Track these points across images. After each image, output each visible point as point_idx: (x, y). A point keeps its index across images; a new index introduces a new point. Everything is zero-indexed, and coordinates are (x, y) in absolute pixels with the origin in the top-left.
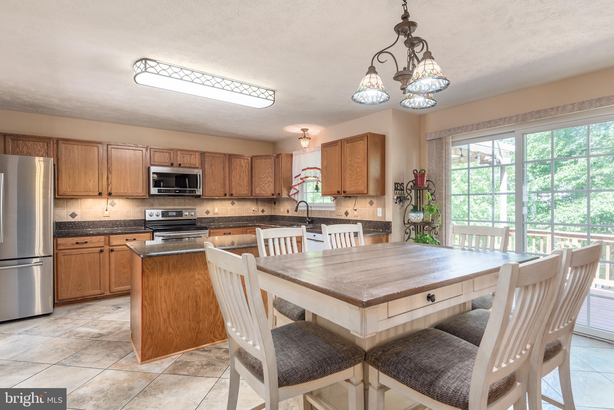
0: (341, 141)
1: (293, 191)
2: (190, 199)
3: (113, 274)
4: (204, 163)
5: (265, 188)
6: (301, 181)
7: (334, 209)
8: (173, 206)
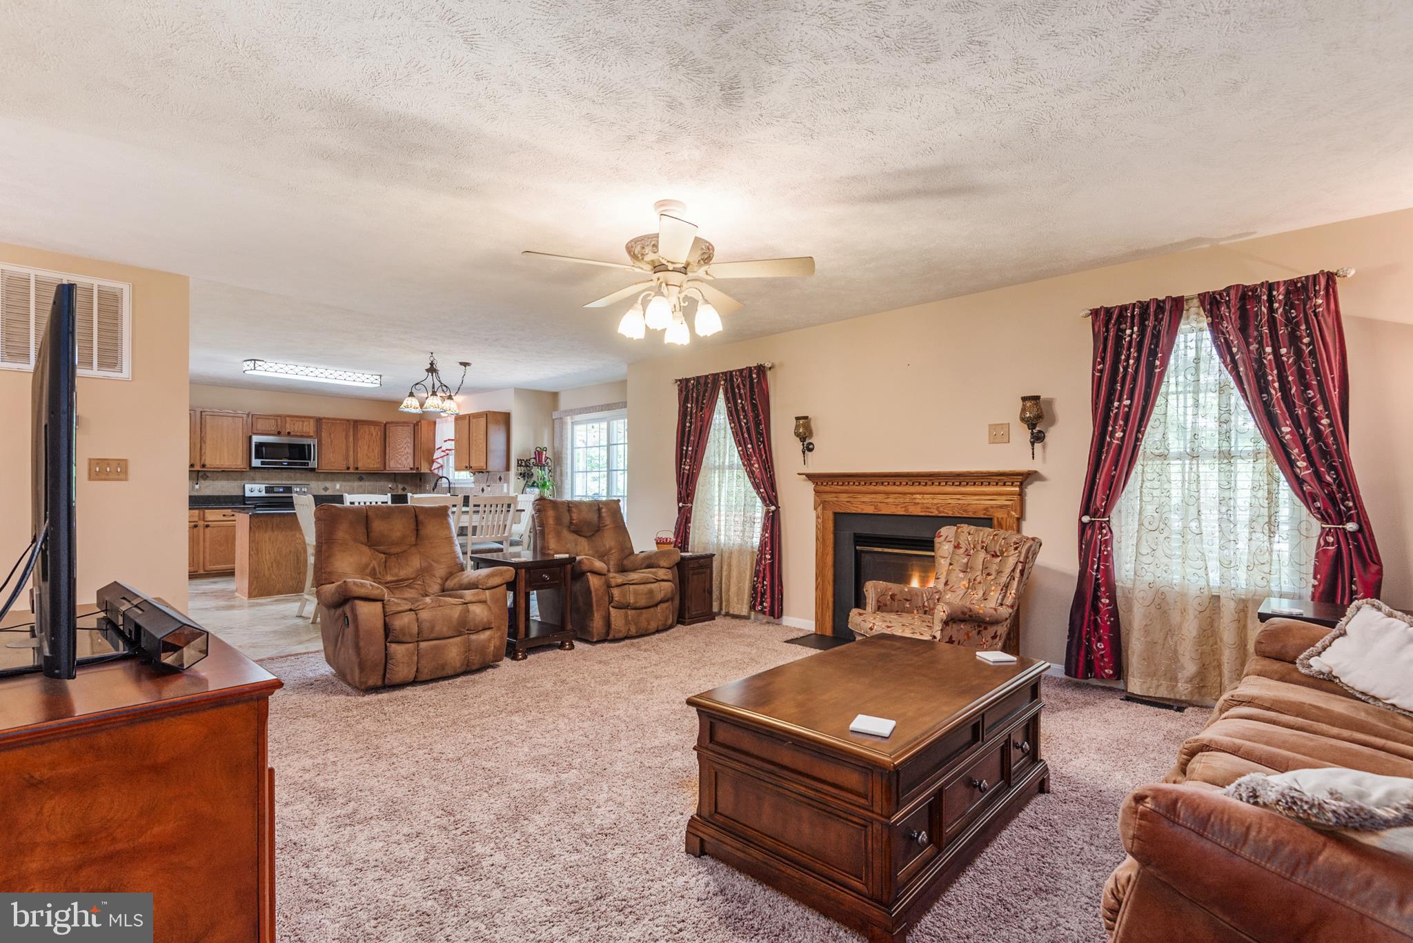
0: (469, 416)
1: (435, 465)
2: (302, 473)
3: (208, 551)
4: (321, 431)
5: (402, 461)
6: (443, 454)
7: (472, 485)
8: (279, 481)
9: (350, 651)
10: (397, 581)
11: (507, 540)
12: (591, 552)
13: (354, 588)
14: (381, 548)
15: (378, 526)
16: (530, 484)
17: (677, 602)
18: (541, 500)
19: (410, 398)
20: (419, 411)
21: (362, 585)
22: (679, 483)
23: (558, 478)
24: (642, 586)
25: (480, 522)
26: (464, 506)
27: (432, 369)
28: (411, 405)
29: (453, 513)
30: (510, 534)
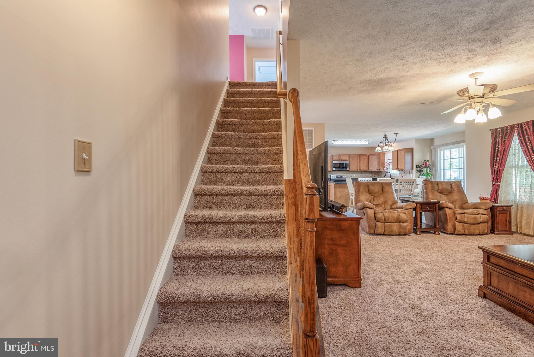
0: (397, 150)
1: (385, 168)
2: (345, 172)
4: (350, 159)
5: (374, 167)
6: (388, 164)
7: (399, 175)
8: (339, 174)
9: (365, 222)
10: (377, 204)
11: (412, 195)
12: (447, 201)
13: (366, 204)
14: (372, 194)
15: (371, 187)
16: (422, 174)
17: (490, 224)
18: (426, 180)
19: (378, 147)
20: (381, 151)
21: (368, 204)
22: (493, 174)
23: (434, 172)
24: (471, 215)
25: (402, 188)
26: (397, 182)
27: (385, 137)
28: (378, 150)
29: (393, 184)
30: (414, 193)
